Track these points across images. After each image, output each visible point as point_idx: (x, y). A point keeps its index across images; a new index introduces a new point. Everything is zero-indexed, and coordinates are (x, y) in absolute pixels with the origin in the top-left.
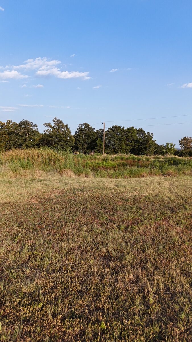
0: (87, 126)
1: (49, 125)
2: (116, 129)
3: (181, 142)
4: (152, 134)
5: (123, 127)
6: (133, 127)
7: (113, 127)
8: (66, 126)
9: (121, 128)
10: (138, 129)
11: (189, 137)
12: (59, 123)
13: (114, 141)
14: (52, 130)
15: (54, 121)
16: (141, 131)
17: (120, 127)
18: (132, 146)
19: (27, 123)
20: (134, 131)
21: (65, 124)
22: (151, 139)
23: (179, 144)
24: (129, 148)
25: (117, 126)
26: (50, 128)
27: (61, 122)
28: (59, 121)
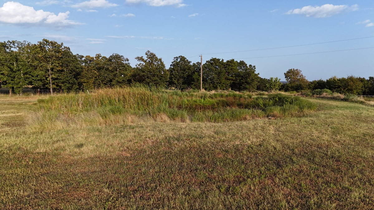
0: (183, 59)
1: (141, 59)
2: (214, 62)
3: (287, 75)
4: (254, 66)
5: (223, 60)
6: (233, 60)
7: (211, 60)
8: (160, 60)
9: (221, 61)
10: (239, 62)
11: (295, 69)
12: (152, 57)
13: (213, 75)
14: (144, 64)
15: (146, 54)
16: (242, 63)
17: (219, 60)
18: (232, 80)
19: (117, 57)
20: (234, 64)
21: (159, 58)
22: (254, 72)
23: (284, 76)
24: (229, 82)
25: (215, 58)
26: (142, 62)
27: (155, 55)
28: (152, 54)
